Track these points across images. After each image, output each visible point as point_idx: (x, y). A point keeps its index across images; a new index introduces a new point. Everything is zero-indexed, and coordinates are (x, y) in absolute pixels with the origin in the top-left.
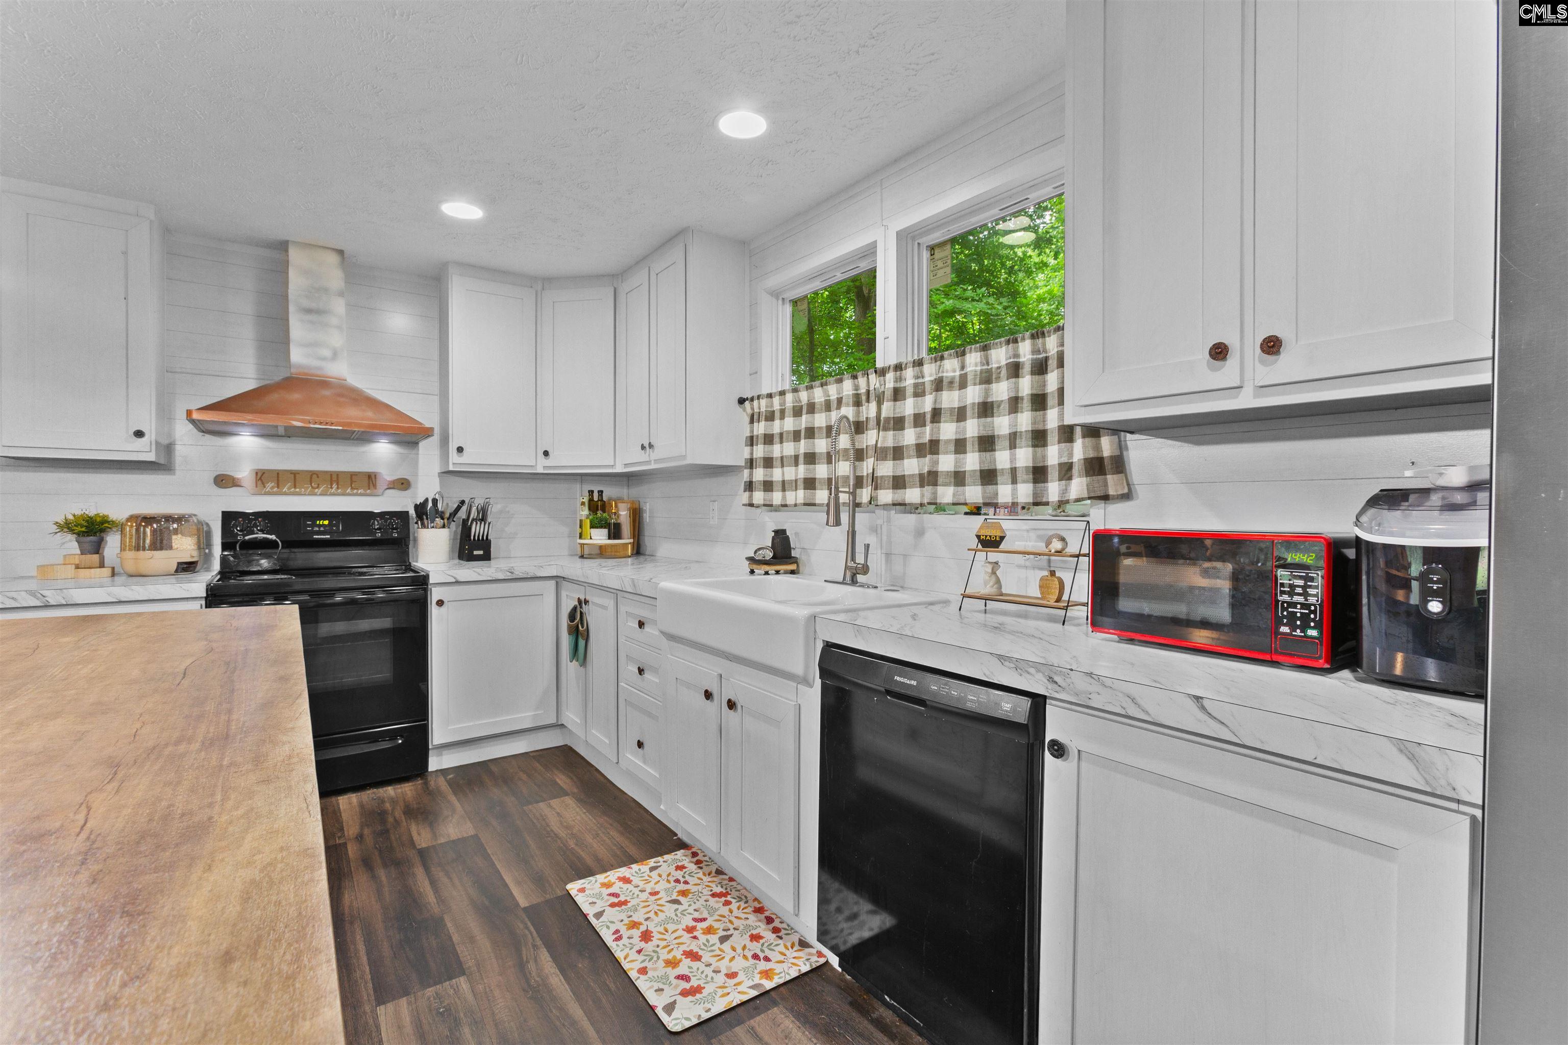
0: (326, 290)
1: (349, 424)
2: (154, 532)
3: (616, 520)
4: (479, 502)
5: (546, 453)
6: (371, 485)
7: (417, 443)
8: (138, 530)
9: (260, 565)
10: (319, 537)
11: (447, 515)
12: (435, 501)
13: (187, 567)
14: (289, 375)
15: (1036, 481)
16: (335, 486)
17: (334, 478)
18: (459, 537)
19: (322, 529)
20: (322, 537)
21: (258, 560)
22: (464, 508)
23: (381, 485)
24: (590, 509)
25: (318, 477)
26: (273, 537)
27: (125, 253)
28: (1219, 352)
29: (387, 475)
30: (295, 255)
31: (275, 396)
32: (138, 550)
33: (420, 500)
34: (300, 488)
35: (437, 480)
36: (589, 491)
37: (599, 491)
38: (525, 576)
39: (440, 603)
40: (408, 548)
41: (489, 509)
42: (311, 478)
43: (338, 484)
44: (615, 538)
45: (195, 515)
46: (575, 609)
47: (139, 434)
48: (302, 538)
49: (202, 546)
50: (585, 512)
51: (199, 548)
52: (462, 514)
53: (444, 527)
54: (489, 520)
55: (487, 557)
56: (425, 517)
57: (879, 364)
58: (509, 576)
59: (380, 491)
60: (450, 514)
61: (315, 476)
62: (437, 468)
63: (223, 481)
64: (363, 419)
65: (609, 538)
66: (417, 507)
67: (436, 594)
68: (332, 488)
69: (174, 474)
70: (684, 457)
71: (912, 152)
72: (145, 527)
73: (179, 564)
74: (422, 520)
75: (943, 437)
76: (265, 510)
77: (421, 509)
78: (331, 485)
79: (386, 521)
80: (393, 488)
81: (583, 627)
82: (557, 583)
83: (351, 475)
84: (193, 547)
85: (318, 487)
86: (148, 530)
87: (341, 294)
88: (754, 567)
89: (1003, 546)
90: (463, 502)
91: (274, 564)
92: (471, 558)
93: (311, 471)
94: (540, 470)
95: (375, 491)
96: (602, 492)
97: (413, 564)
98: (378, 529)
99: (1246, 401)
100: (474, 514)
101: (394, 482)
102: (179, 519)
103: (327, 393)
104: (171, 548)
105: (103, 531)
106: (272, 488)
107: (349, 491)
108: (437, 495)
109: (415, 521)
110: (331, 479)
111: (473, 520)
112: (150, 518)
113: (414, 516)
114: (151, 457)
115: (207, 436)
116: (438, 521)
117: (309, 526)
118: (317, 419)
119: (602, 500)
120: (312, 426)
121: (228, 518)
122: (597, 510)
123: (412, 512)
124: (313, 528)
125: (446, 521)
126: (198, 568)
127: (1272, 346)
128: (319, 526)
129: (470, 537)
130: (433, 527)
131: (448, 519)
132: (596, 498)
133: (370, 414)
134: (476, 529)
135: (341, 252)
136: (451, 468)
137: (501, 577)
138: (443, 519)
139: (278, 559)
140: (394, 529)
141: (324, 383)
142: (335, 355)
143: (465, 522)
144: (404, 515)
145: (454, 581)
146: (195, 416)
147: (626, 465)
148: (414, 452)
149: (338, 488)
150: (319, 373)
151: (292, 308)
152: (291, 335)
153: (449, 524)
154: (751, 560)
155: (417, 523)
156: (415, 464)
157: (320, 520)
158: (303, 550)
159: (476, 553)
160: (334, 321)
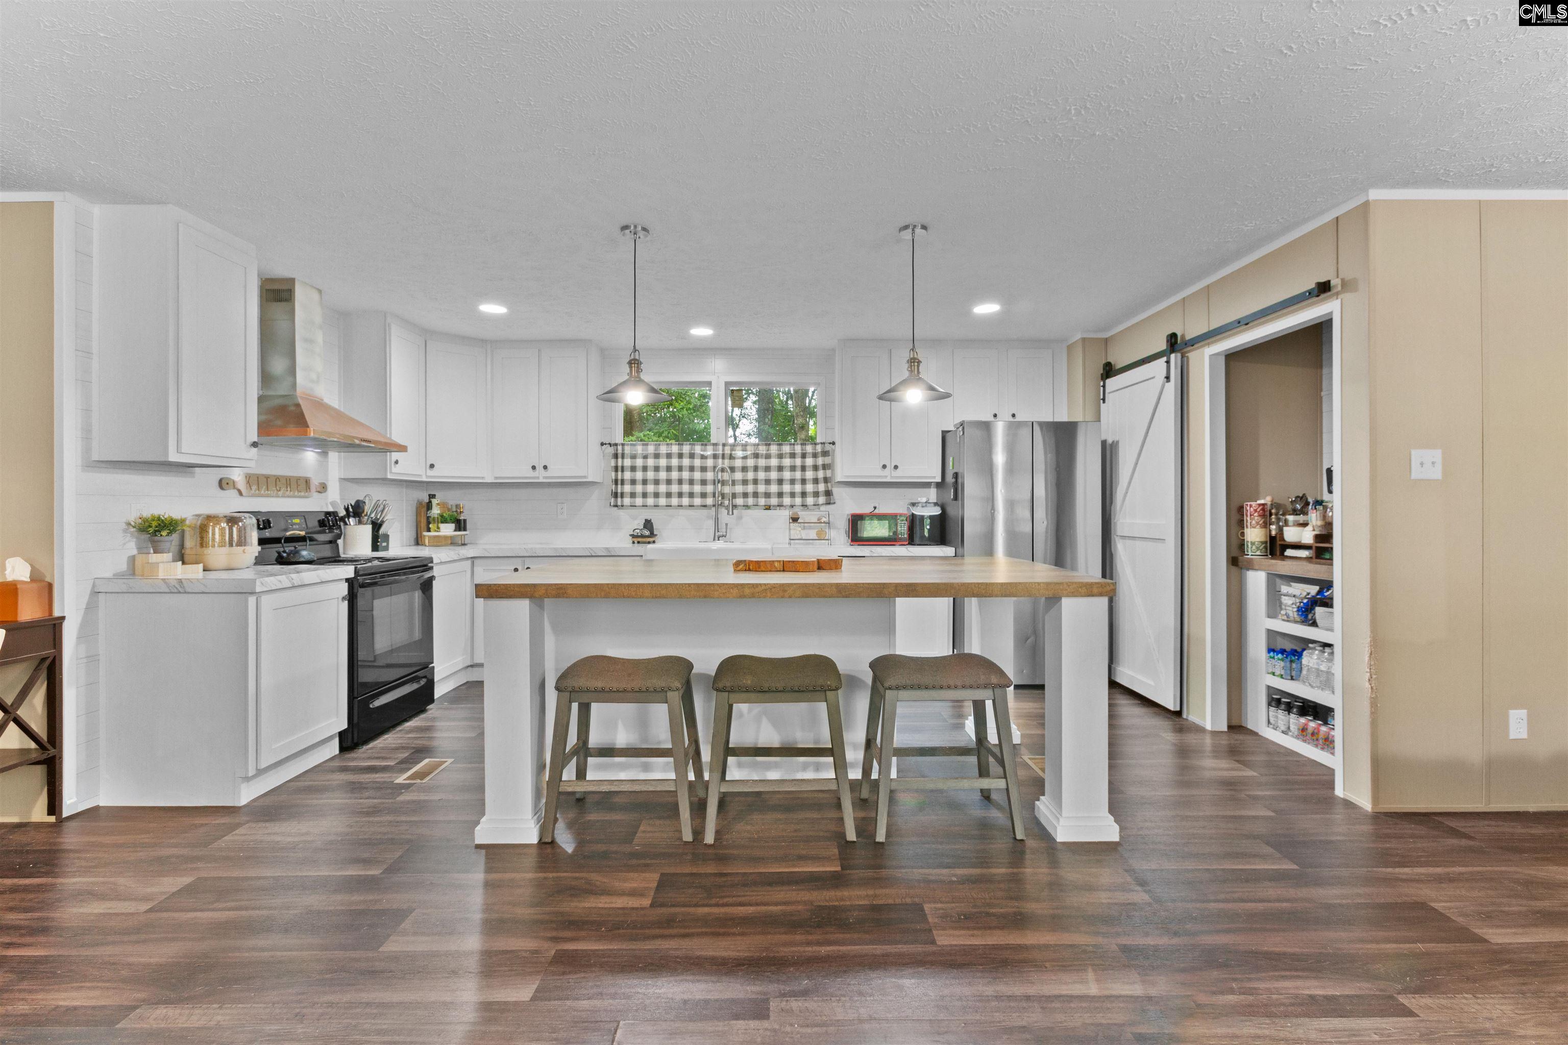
0: (313, 323)
5: (431, 467)
6: (308, 487)
15: (802, 497)
19: (297, 526)
23: (312, 487)
25: (280, 481)
28: (884, 467)
29: (315, 480)
30: (298, 292)
35: (338, 485)
44: (460, 530)
47: (255, 445)
57: (712, 441)
62: (337, 475)
63: (227, 484)
65: (455, 530)
68: (287, 491)
69: (194, 477)
70: (585, 477)
71: (730, 349)
75: (759, 478)
78: (287, 488)
80: (320, 491)
82: (472, 562)
83: (297, 480)
85: (280, 490)
87: (320, 327)
88: (635, 539)
89: (799, 521)
93: (273, 475)
99: (888, 480)
101: (318, 485)
106: (255, 490)
107: (296, 494)
110: (287, 483)
117: (290, 524)
124: (292, 526)
127: (896, 467)
128: (295, 524)
135: (320, 292)
142: (318, 378)
147: (496, 478)
148: (326, 460)
149: (291, 491)
150: (312, 393)
151: (297, 337)
154: (633, 536)
157: (295, 519)
160: (317, 349)
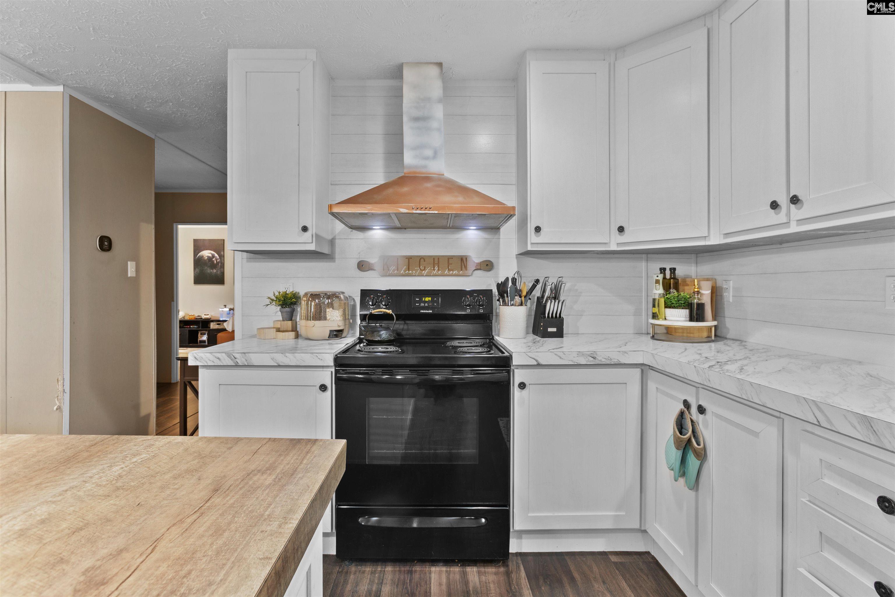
0: (428, 100)
1: (443, 208)
2: (316, 305)
3: (699, 299)
4: (553, 280)
5: (621, 229)
6: (463, 267)
7: (498, 229)
8: (307, 304)
9: (380, 336)
10: (424, 311)
11: (524, 293)
12: (514, 281)
13: (337, 334)
14: (403, 174)
16: (436, 268)
17: (436, 262)
18: (533, 313)
19: (426, 305)
20: (426, 311)
21: (379, 331)
22: (539, 287)
23: (471, 267)
24: (664, 289)
25: (424, 261)
26: (390, 312)
27: (298, 90)
29: (475, 258)
30: (407, 73)
31: (390, 191)
32: (308, 319)
33: (501, 280)
34: (412, 271)
35: (515, 261)
36: (661, 269)
37: (671, 269)
38: (608, 362)
39: (522, 386)
40: (492, 323)
41: (562, 287)
42: (420, 262)
43: (438, 267)
44: (698, 320)
45: (343, 293)
46: (682, 414)
47: (305, 229)
48: (413, 312)
49: (347, 317)
50: (660, 290)
51: (345, 319)
52: (537, 292)
53: (521, 304)
54: (562, 298)
55: (559, 334)
56: (505, 295)
58: (591, 361)
59: (470, 272)
60: (527, 293)
61: (422, 260)
62: (515, 251)
63: (362, 266)
64: (455, 203)
65: (690, 320)
66: (498, 286)
67: (518, 376)
68: (434, 270)
69: (334, 261)
72: (311, 301)
73: (331, 331)
74: (503, 297)
76: (388, 289)
77: (502, 288)
78: (434, 267)
79: (474, 299)
80: (480, 269)
81: (698, 444)
82: (642, 371)
83: (448, 259)
84: (339, 318)
85: (424, 270)
86: (313, 304)
87: (440, 101)
90: (537, 281)
91: (390, 335)
92: (546, 335)
93: (419, 256)
94: (613, 247)
95: (466, 272)
96: (674, 269)
97: (496, 338)
98: (469, 305)
100: (547, 293)
101: (481, 264)
102: (332, 296)
103: (429, 185)
104: (325, 319)
105: (295, 303)
106: (394, 271)
107: (446, 272)
108: (516, 274)
109: (497, 298)
110: (434, 262)
111: (548, 298)
112: (315, 295)
113: (497, 294)
114: (312, 247)
115: (355, 232)
116: (517, 299)
117: (417, 302)
118: (419, 206)
119: (674, 278)
120: (415, 212)
121: (365, 294)
122: (670, 288)
123: (495, 291)
124: (420, 304)
125: (523, 298)
126: (344, 335)
128: (425, 302)
129: (545, 314)
130: (513, 305)
131: (525, 297)
132: (668, 276)
133: (461, 199)
134: (551, 307)
135: (440, 65)
136: (530, 248)
137: (583, 361)
138: (521, 297)
139: (393, 331)
140: (480, 305)
141: (427, 179)
142: (435, 156)
143: (540, 300)
144: (488, 293)
145: (535, 363)
146: (335, 210)
148: (496, 236)
149: (439, 270)
150: (424, 170)
151: (405, 119)
152: (404, 141)
153: (526, 301)
155: (498, 300)
156: (497, 248)
157: (425, 297)
158: (413, 322)
159: (550, 330)
160: (435, 124)
